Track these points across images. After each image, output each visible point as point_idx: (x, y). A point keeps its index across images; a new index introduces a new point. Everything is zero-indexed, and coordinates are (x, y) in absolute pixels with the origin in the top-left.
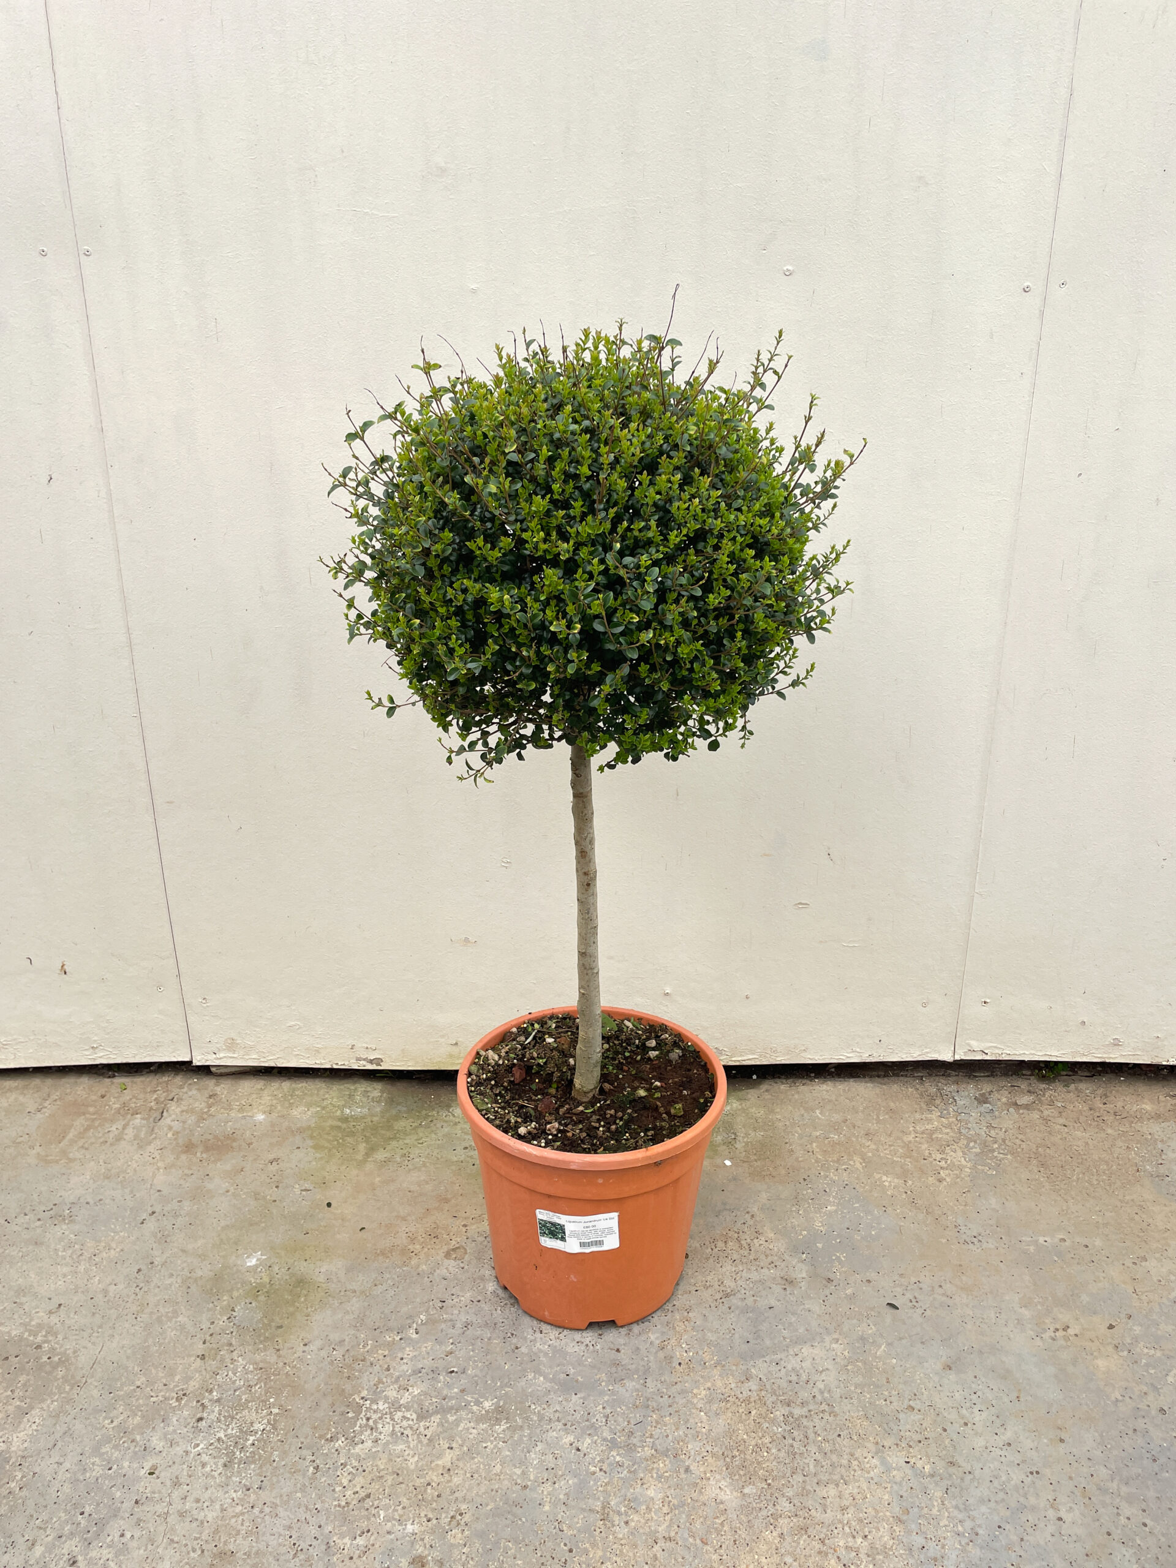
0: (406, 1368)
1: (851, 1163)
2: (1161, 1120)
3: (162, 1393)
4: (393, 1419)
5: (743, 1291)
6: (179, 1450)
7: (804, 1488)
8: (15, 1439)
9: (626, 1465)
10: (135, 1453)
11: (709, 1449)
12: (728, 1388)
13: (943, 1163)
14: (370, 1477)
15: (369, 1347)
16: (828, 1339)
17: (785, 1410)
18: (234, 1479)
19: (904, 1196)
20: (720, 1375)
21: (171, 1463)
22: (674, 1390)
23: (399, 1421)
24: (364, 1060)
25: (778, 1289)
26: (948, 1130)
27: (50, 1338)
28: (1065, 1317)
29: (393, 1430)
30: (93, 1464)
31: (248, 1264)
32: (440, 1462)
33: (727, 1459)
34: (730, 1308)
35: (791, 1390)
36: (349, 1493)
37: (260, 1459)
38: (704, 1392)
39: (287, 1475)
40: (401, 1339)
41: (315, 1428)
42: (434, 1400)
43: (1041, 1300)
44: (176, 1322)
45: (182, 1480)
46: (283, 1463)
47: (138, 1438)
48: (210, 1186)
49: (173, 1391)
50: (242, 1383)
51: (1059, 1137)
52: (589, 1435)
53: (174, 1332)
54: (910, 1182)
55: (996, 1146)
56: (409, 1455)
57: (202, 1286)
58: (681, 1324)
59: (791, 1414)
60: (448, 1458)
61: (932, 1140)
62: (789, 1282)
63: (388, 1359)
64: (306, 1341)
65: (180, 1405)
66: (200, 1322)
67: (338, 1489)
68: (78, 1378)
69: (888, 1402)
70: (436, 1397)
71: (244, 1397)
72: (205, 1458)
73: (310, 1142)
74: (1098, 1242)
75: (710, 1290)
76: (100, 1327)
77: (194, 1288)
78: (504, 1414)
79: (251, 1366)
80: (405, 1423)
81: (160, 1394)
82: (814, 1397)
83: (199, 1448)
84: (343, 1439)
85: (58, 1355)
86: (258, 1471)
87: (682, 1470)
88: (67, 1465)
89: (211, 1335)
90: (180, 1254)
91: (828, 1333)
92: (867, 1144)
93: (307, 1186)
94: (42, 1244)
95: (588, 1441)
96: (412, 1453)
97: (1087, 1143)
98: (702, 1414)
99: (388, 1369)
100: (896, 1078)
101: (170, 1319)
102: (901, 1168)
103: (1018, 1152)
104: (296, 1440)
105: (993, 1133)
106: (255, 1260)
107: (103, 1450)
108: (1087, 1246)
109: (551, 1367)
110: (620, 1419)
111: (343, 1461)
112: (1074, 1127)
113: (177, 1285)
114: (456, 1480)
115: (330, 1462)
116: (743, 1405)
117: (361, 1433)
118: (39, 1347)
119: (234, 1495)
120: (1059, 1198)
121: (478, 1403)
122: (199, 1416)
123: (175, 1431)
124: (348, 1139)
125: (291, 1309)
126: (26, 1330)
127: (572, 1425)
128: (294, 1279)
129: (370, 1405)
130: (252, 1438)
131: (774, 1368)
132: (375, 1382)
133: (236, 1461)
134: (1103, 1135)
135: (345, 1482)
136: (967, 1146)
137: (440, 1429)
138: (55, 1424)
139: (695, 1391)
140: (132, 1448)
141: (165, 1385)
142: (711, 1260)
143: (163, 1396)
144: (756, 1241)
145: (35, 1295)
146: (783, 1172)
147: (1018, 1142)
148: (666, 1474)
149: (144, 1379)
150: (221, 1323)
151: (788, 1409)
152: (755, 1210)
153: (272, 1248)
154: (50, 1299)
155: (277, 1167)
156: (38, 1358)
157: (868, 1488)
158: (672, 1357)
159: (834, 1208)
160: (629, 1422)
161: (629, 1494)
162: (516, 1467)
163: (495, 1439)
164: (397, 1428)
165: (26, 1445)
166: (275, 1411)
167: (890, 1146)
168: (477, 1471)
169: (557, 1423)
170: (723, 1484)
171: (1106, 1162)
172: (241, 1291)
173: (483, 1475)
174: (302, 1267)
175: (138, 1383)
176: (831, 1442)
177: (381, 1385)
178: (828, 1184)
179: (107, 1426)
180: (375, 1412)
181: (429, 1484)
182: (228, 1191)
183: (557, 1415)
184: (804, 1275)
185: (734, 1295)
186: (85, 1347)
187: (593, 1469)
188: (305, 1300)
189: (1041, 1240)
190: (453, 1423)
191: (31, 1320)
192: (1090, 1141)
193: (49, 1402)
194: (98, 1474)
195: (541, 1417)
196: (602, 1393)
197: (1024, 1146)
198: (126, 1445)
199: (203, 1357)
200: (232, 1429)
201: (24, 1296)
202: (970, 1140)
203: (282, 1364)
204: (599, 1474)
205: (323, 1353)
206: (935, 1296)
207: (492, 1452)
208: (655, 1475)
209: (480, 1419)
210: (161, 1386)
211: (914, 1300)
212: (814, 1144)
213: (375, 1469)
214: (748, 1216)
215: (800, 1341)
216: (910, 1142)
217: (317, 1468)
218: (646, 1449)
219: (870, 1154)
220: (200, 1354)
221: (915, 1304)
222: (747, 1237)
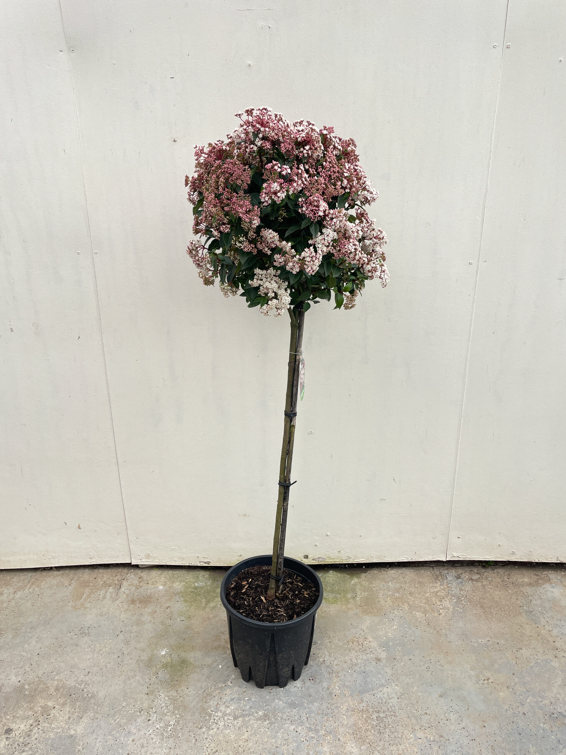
0: (228, 698)
1: (404, 606)
2: (531, 586)
3: (133, 709)
4: (224, 720)
5: (360, 664)
6: (142, 733)
7: (384, 747)
8: (78, 728)
9: (315, 738)
10: (126, 734)
11: (347, 731)
12: (355, 706)
13: (441, 607)
14: (217, 744)
15: (213, 689)
16: (393, 685)
17: (377, 715)
18: (165, 744)
19: (425, 621)
20: (351, 700)
21: (140, 738)
22: (333, 707)
23: (226, 720)
24: (203, 562)
25: (374, 663)
26: (443, 591)
27: (87, 686)
28: (488, 674)
29: (224, 724)
30: (109, 739)
31: (162, 654)
32: (244, 737)
33: (355, 735)
34: (355, 671)
35: (380, 706)
36: (209, 750)
37: (174, 736)
38: (345, 707)
39: (185, 743)
40: (225, 686)
41: (194, 723)
42: (240, 711)
43: (479, 667)
44: (135, 679)
45: (145, 745)
46: (183, 738)
47: (126, 728)
48: (143, 619)
49: (137, 708)
50: (164, 705)
51: (489, 594)
52: (301, 725)
53: (135, 683)
54: (427, 615)
55: (463, 599)
56: (231, 734)
57: (144, 664)
58: (335, 679)
59: (379, 716)
60: (246, 736)
61: (437, 596)
62: (378, 660)
63: (220, 694)
64: (188, 687)
65: (141, 714)
66: (145, 679)
67: (205, 748)
68: (100, 703)
69: (417, 711)
70: (240, 710)
71: (165, 711)
72: (152, 736)
73: (182, 599)
74: (503, 642)
75: (347, 664)
76: (106, 681)
77: (141, 664)
78: (267, 717)
79: (167, 698)
80: (229, 721)
81: (132, 710)
82: (388, 709)
83: (150, 732)
84: (205, 728)
85: (90, 693)
86: (173, 741)
87: (337, 740)
88: (99, 739)
89: (150, 685)
90: (134, 649)
91: (394, 682)
92: (410, 598)
93: (183, 618)
94: (78, 645)
95: (300, 728)
96: (232, 733)
97: (500, 597)
98: (345, 716)
99: (221, 699)
100: (423, 567)
101: (133, 678)
102: (424, 609)
103: (472, 601)
104: (187, 728)
105: (462, 593)
106: (164, 652)
107: (113, 733)
108: (498, 644)
109: (285, 698)
110: (312, 719)
111: (206, 737)
112: (495, 590)
113: (134, 663)
114: (250, 744)
115: (201, 738)
116: (361, 712)
117: (212, 725)
118: (83, 690)
119: (165, 751)
120: (488, 622)
121: (257, 713)
122: (148, 718)
123: (140, 725)
124: (197, 597)
125: (181, 673)
126: (77, 683)
127: (294, 721)
128: (180, 660)
129: (215, 713)
130: (170, 728)
131: (372, 697)
132: (216, 704)
133: (165, 737)
134: (507, 593)
135: (207, 745)
136: (451, 599)
137: (243, 724)
138: (93, 723)
139: (342, 707)
140: (124, 732)
141: (134, 706)
142: (347, 651)
143: (134, 711)
144: (365, 642)
145: (79, 668)
146: (376, 611)
147: (472, 596)
148: (331, 741)
149: (125, 703)
150: (153, 679)
151: (378, 714)
152: (364, 628)
153: (171, 646)
154: (85, 670)
155: (170, 610)
156: (83, 695)
157: (409, 747)
158: (332, 693)
159: (396, 627)
160: (316, 720)
161: (317, 750)
162: (273, 739)
163: (264, 727)
164: (226, 724)
165: (82, 731)
166: (178, 716)
167: (420, 599)
168: (258, 741)
169: (288, 721)
170: (353, 745)
171: (508, 605)
172: (160, 665)
173: (260, 742)
174: (183, 655)
175: (123, 705)
176: (395, 728)
177: (218, 705)
178: (394, 616)
179: (113, 723)
180: (217, 716)
181: (240, 746)
182: (151, 621)
183: (288, 717)
184: (384, 657)
185: (357, 665)
186: (101, 690)
187: (302, 739)
188: (186, 669)
189: (480, 641)
190: (247, 721)
191: (78, 679)
192: (502, 596)
193: (89, 713)
194: (112, 743)
195: (282, 718)
196: (305, 708)
197: (474, 598)
198: (121, 731)
199: (148, 694)
200: (162, 724)
201: (74, 668)
202: (452, 596)
203: (179, 697)
204: (305, 741)
205: (194, 692)
206: (437, 666)
207: (263, 733)
208: (327, 742)
209: (258, 719)
210: (132, 707)
211: (428, 668)
212: (389, 598)
213: (219, 740)
214: (362, 631)
215: (382, 686)
216: (428, 597)
217: (196, 740)
218: (323, 731)
219: (411, 603)
220: (146, 692)
221: (429, 669)
222: (362, 640)
